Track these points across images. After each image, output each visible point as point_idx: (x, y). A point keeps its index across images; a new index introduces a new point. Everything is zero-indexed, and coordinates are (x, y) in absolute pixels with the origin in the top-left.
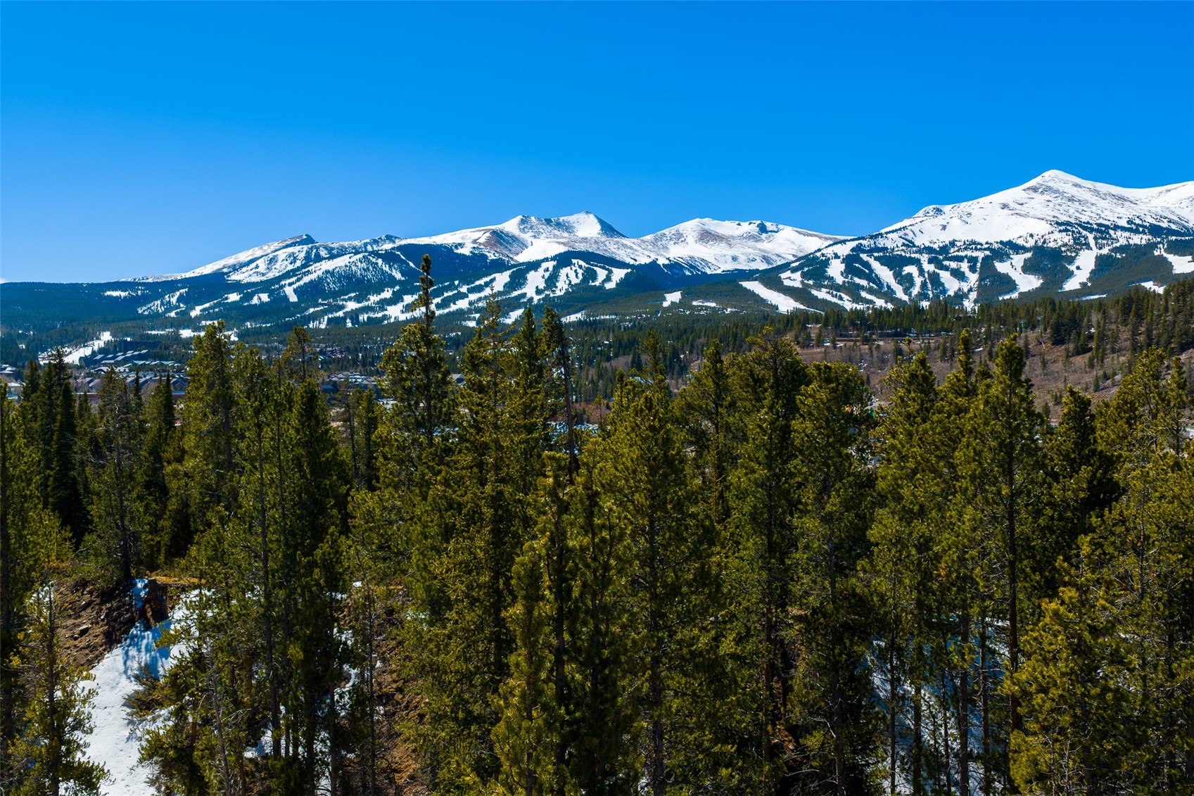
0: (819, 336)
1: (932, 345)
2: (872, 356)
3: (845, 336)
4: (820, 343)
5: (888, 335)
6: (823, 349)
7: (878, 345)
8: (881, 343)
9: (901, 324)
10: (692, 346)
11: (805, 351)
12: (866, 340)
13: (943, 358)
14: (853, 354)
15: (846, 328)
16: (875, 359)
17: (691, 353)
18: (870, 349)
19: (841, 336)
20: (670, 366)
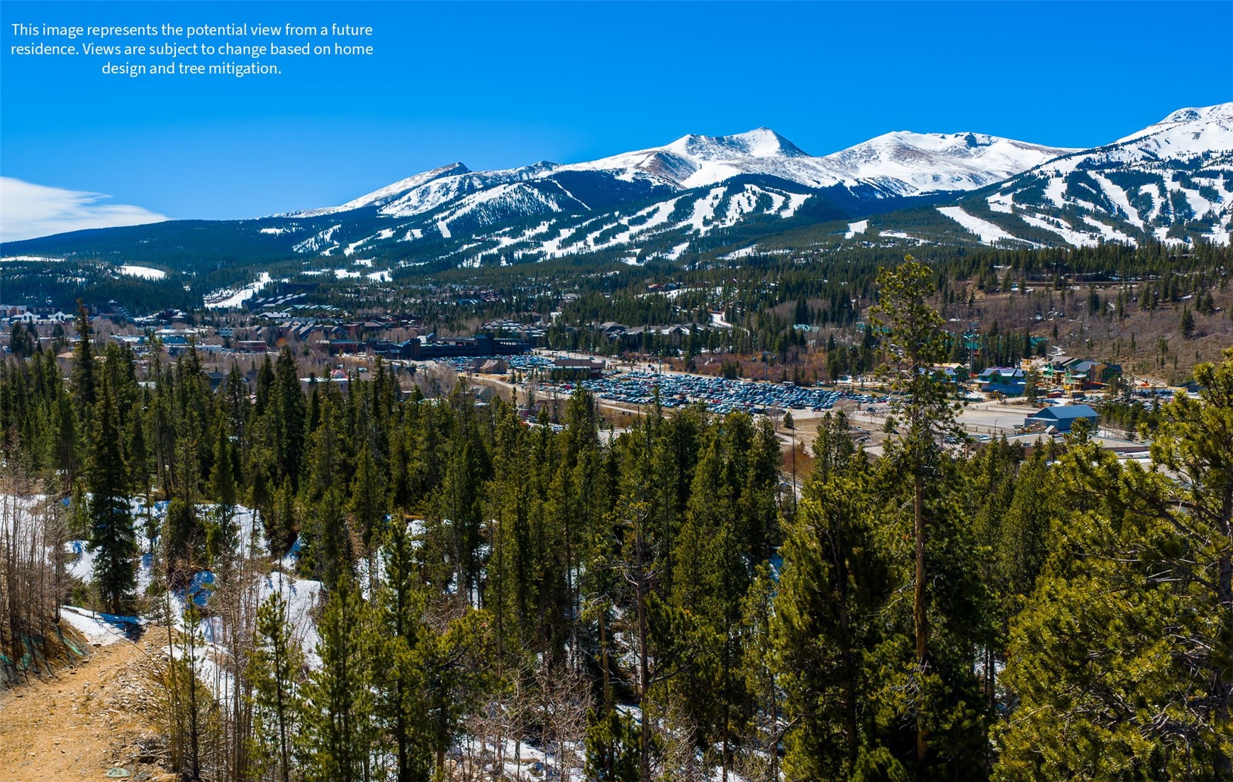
0: (1007, 279)
1: (1135, 291)
2: (1063, 303)
3: (1038, 280)
4: (1007, 288)
5: (1087, 279)
6: (1009, 295)
7: (1072, 292)
8: (1077, 288)
9: (1104, 265)
10: (865, 290)
11: (990, 297)
12: (1061, 285)
13: (1144, 307)
14: (1042, 300)
15: (1039, 271)
16: (1066, 307)
17: (864, 297)
18: (1063, 295)
19: (1033, 279)
20: (839, 313)
